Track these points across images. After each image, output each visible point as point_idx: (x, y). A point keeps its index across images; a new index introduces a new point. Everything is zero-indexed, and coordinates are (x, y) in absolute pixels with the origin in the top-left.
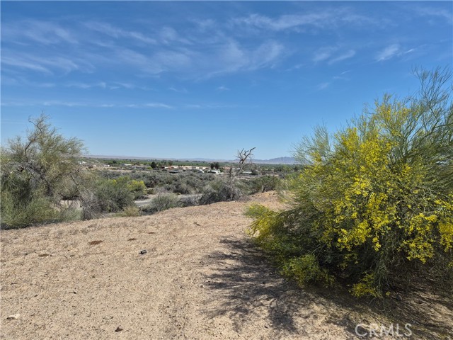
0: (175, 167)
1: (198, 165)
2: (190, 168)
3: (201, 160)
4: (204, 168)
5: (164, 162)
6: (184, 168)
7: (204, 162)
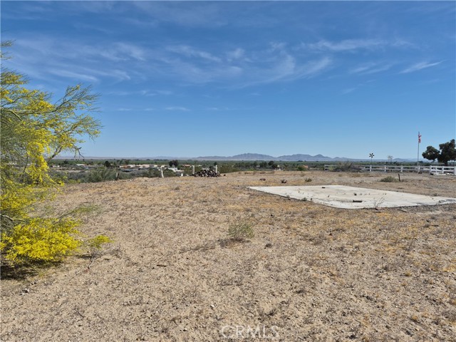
0: (132, 166)
1: (156, 163)
2: (147, 166)
3: (163, 159)
4: (163, 166)
5: (121, 162)
6: (141, 166)
7: (165, 160)
